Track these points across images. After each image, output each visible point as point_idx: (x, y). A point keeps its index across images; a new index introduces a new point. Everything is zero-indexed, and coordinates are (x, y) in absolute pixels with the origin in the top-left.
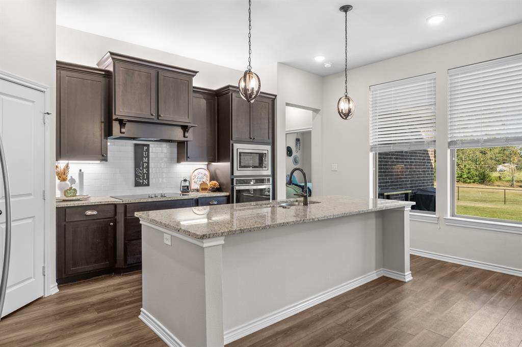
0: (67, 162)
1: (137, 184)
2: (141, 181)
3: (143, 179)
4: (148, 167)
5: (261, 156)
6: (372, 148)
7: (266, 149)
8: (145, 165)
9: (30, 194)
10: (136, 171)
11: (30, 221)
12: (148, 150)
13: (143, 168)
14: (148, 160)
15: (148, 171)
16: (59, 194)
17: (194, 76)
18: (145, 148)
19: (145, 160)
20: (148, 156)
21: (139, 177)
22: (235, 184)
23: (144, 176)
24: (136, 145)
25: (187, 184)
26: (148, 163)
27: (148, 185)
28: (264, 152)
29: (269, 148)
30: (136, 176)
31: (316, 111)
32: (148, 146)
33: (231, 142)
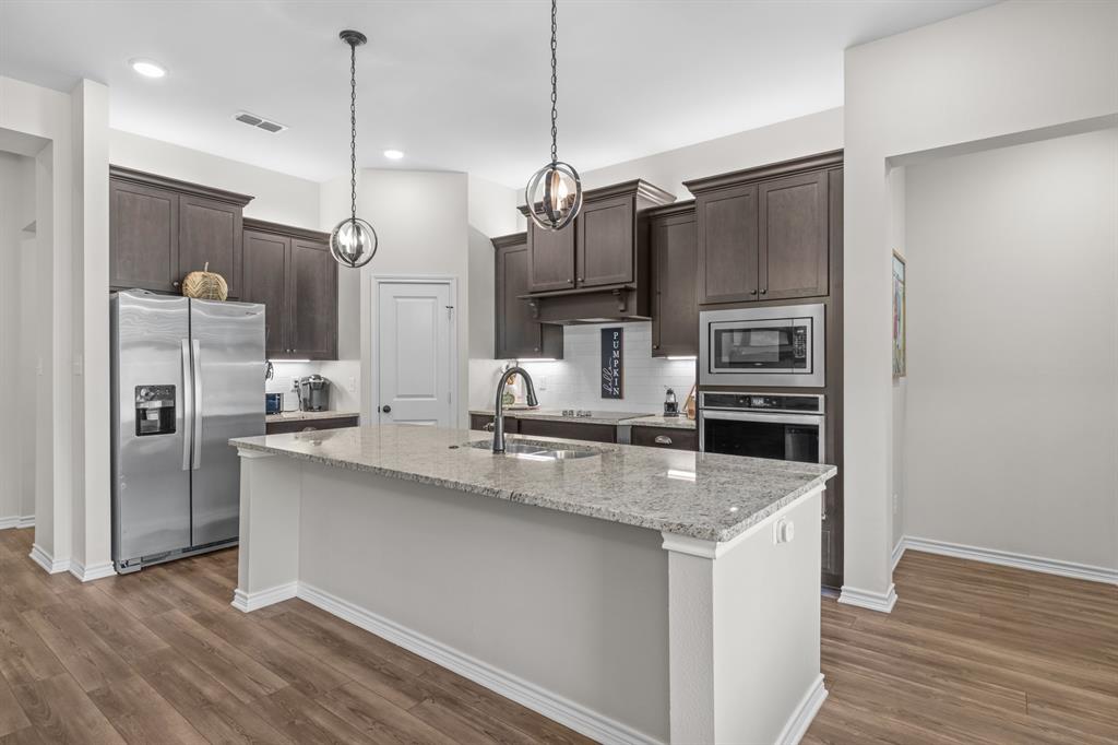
1: (606, 394)
2: (610, 390)
3: (614, 386)
4: (620, 367)
8: (616, 362)
9: (432, 396)
10: (603, 372)
12: (620, 338)
13: (613, 368)
14: (621, 354)
15: (620, 373)
18: (616, 334)
19: (616, 354)
20: (620, 348)
21: (608, 383)
22: (702, 404)
23: (614, 382)
24: (603, 331)
25: (672, 400)
26: (620, 359)
27: (620, 396)
30: (604, 381)
32: (620, 330)
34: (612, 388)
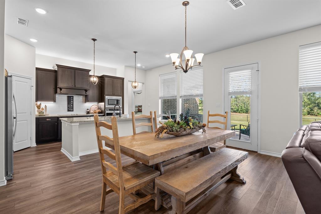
0: (40, 102)
1: (69, 111)
4: (73, 104)
5: (118, 101)
6: (160, 98)
7: (120, 98)
8: (72, 104)
9: (26, 113)
10: (68, 106)
11: (26, 121)
12: (73, 98)
13: (71, 105)
14: (73, 102)
15: (73, 106)
16: (37, 113)
17: (89, 71)
18: (72, 97)
20: (73, 101)
21: (69, 108)
22: (106, 111)
23: (71, 108)
24: (68, 96)
25: (89, 111)
26: (73, 103)
27: (73, 111)
28: (119, 99)
29: (121, 97)
30: (68, 108)
31: (143, 83)
33: (105, 95)
34: (70, 108)
